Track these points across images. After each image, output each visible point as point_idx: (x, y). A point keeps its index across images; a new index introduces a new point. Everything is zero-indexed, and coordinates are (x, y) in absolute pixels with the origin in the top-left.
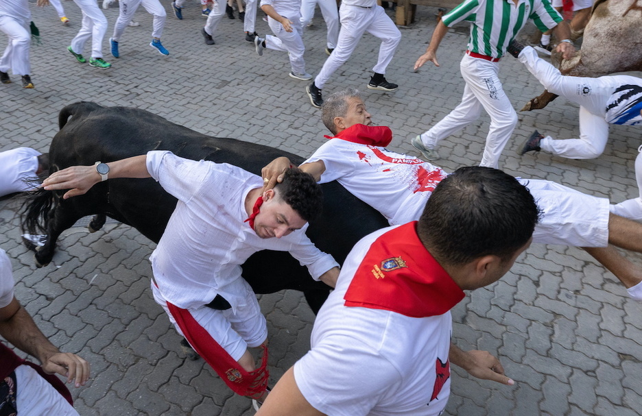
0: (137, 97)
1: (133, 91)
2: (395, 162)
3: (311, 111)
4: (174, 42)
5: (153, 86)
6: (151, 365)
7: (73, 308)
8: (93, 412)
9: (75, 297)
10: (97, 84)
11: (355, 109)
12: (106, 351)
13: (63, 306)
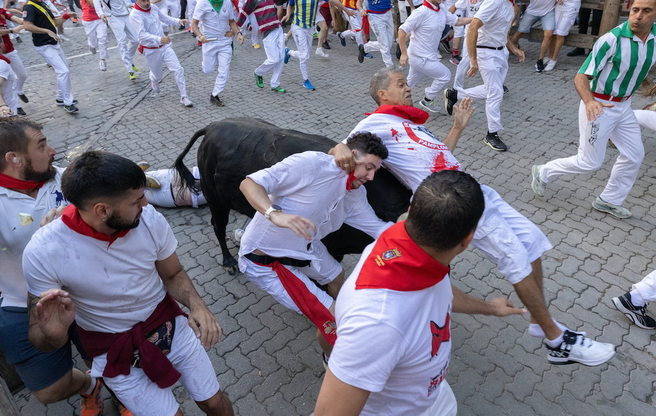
0: (327, 127)
1: (323, 121)
2: (421, 143)
3: (491, 154)
4: (364, 78)
5: (342, 117)
6: (316, 375)
7: (255, 309)
8: (262, 408)
9: (256, 300)
10: (293, 112)
11: (396, 83)
12: (278, 355)
13: (246, 307)
